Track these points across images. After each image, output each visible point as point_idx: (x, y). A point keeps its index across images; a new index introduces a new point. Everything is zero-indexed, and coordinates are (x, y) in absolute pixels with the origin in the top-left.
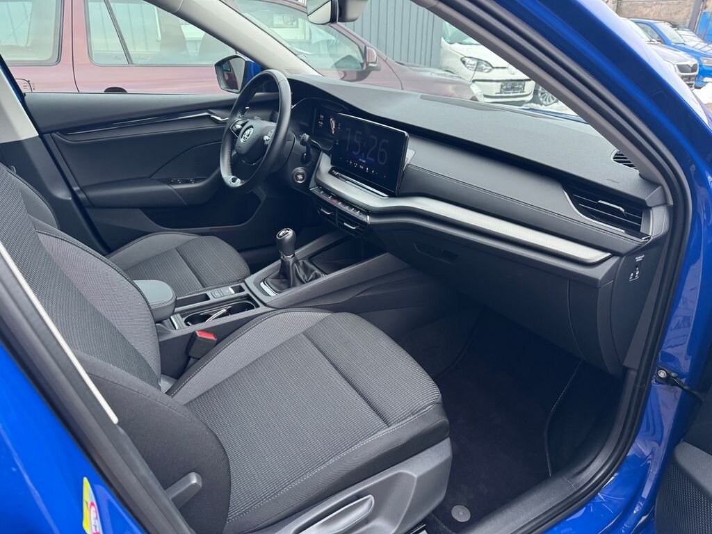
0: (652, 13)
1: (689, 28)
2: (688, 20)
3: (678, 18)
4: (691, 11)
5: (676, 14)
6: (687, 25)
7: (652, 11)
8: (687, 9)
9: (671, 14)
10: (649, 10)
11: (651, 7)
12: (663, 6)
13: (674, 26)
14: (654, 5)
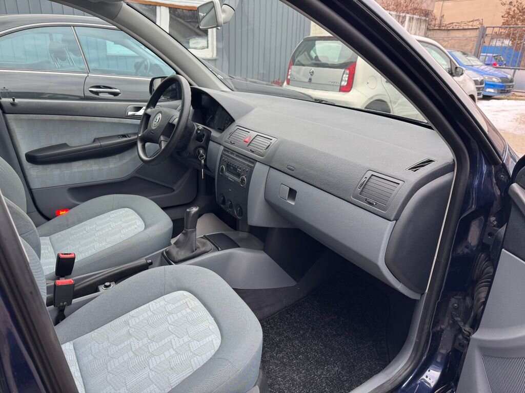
0: (449, 45)
1: (474, 55)
2: (473, 51)
3: (467, 49)
4: (475, 44)
5: (465, 46)
6: (473, 53)
7: (449, 43)
8: (472, 43)
9: (462, 46)
10: (446, 43)
11: (448, 41)
12: (456, 41)
13: (464, 54)
14: (451, 40)
